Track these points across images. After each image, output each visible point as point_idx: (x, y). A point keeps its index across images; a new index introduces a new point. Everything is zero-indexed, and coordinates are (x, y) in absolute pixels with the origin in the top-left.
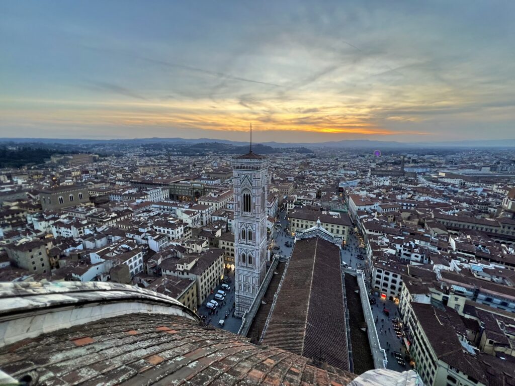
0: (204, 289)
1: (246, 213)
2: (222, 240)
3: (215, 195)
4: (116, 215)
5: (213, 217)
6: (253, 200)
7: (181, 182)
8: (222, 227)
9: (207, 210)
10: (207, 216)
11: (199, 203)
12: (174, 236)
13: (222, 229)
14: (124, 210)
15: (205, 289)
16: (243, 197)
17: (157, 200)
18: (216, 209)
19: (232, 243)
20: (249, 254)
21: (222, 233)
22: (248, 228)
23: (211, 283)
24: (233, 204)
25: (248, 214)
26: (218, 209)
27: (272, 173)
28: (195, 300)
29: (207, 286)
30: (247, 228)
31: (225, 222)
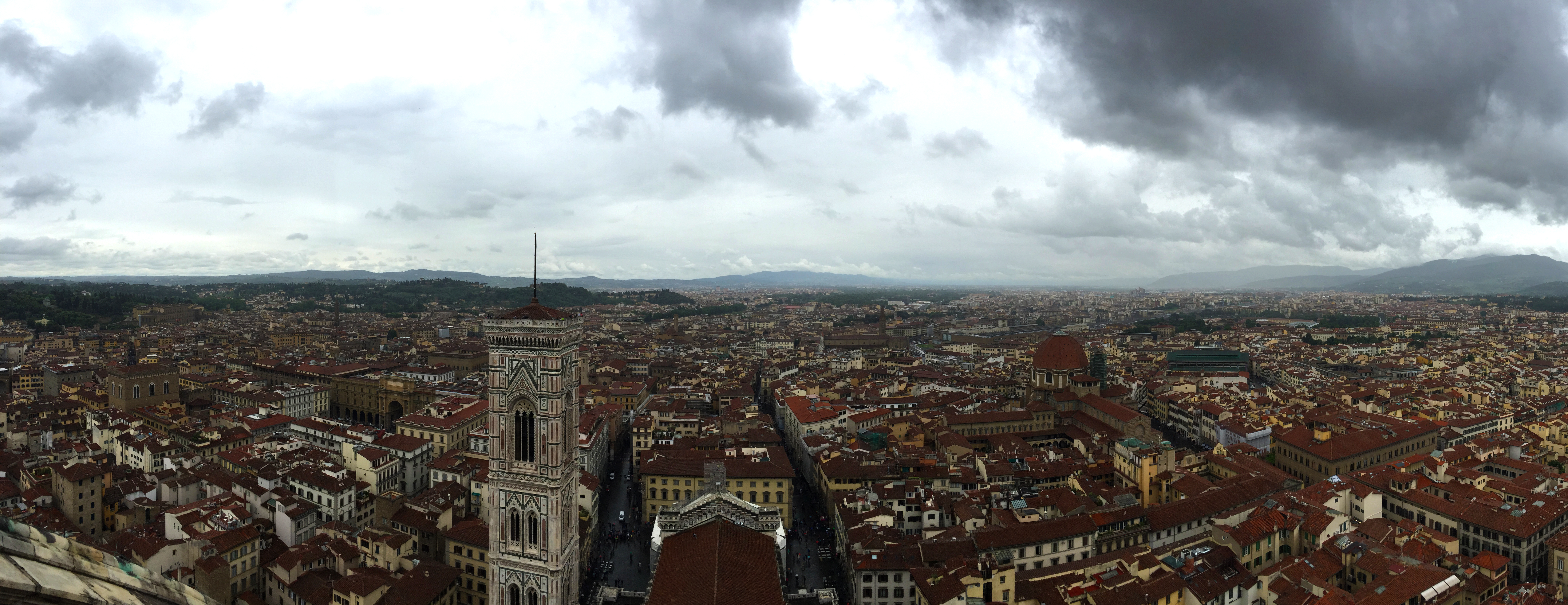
1: (521, 464)
2: (454, 540)
3: (440, 412)
5: (432, 471)
6: (541, 429)
8: (456, 503)
9: (418, 452)
11: (399, 432)
13: (456, 510)
14: (234, 428)
16: (513, 419)
17: (302, 414)
18: (442, 449)
19: (482, 551)
20: (529, 586)
21: (455, 520)
22: (528, 509)
24: (486, 439)
25: (527, 467)
26: (445, 451)
27: (589, 354)
30: (523, 507)
31: (464, 489)
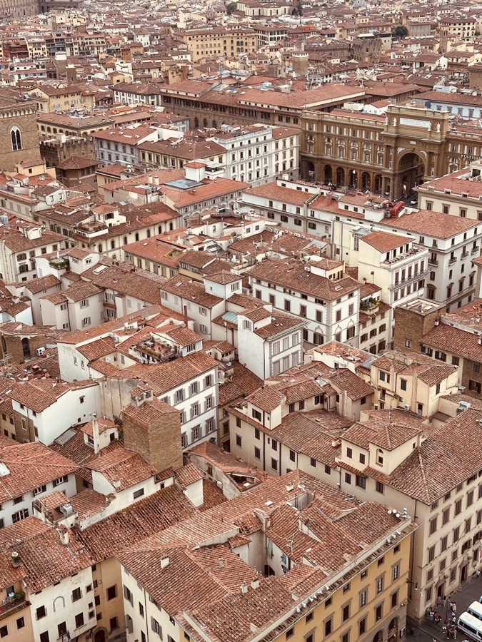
0: (436, 564)
4: (123, 219)
7: (346, 106)
10: (456, 267)
12: (323, 330)
14: (147, 206)
15: (443, 564)
23: (466, 546)
28: (403, 597)
29: (448, 554)
